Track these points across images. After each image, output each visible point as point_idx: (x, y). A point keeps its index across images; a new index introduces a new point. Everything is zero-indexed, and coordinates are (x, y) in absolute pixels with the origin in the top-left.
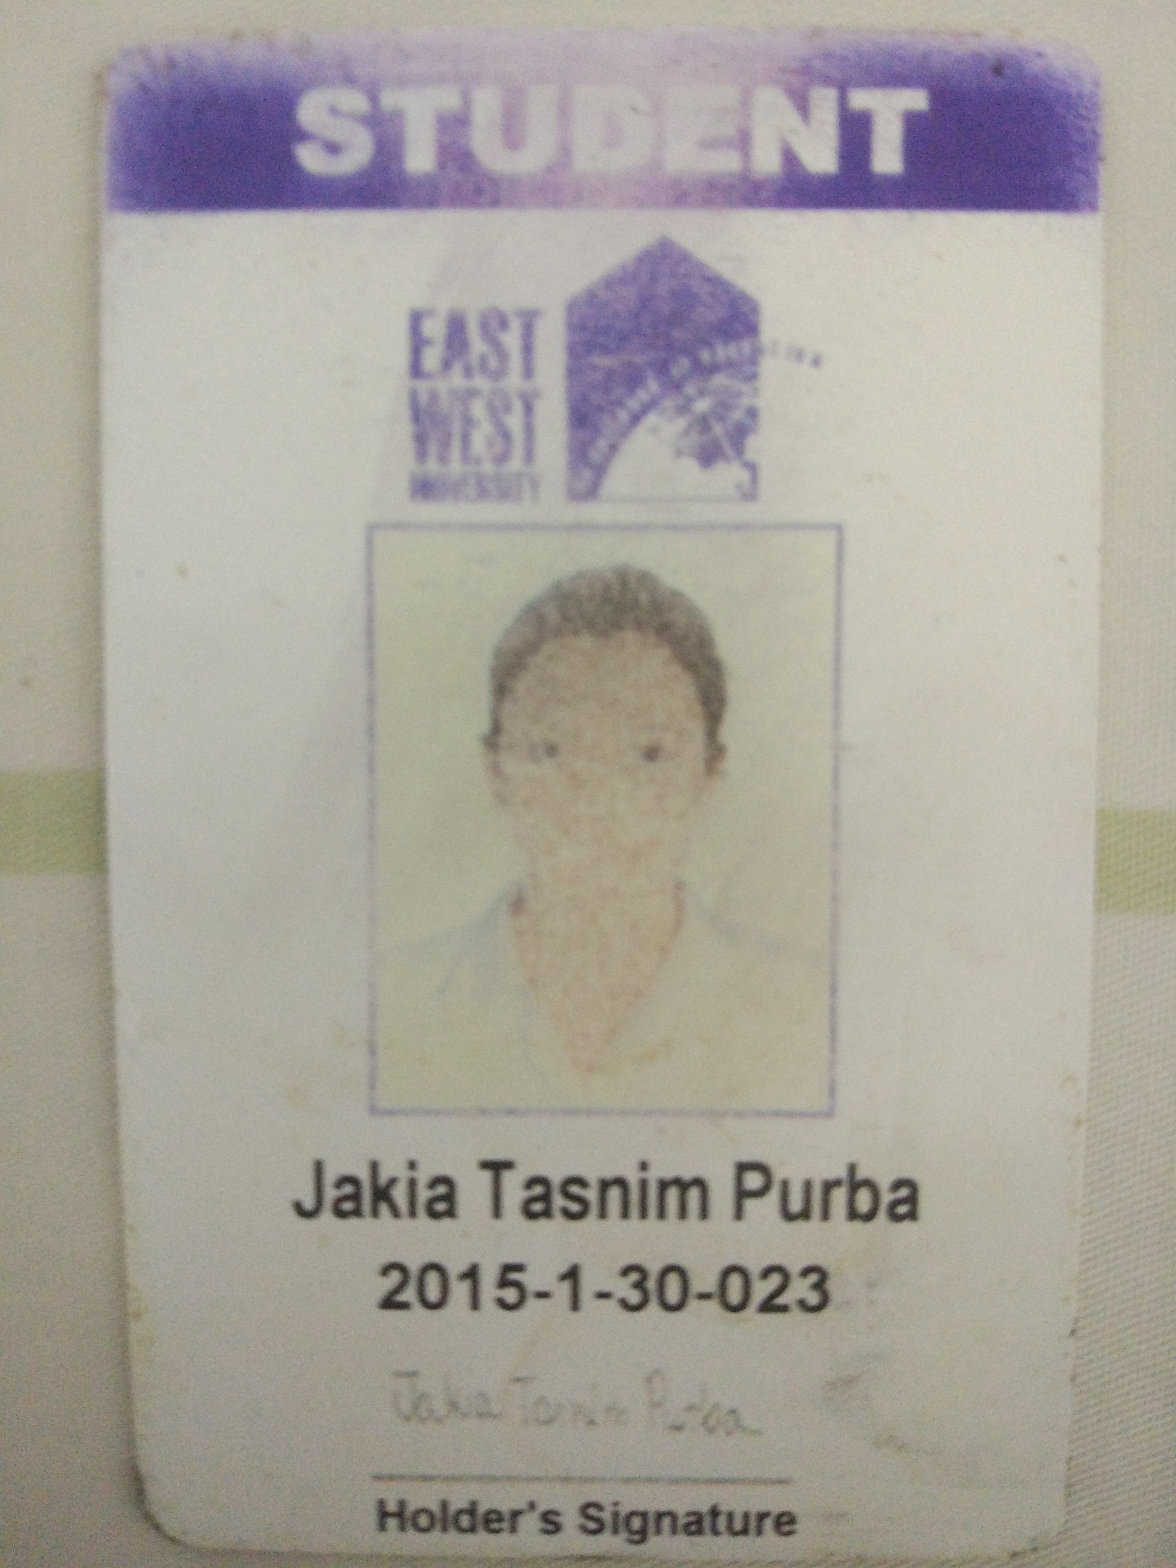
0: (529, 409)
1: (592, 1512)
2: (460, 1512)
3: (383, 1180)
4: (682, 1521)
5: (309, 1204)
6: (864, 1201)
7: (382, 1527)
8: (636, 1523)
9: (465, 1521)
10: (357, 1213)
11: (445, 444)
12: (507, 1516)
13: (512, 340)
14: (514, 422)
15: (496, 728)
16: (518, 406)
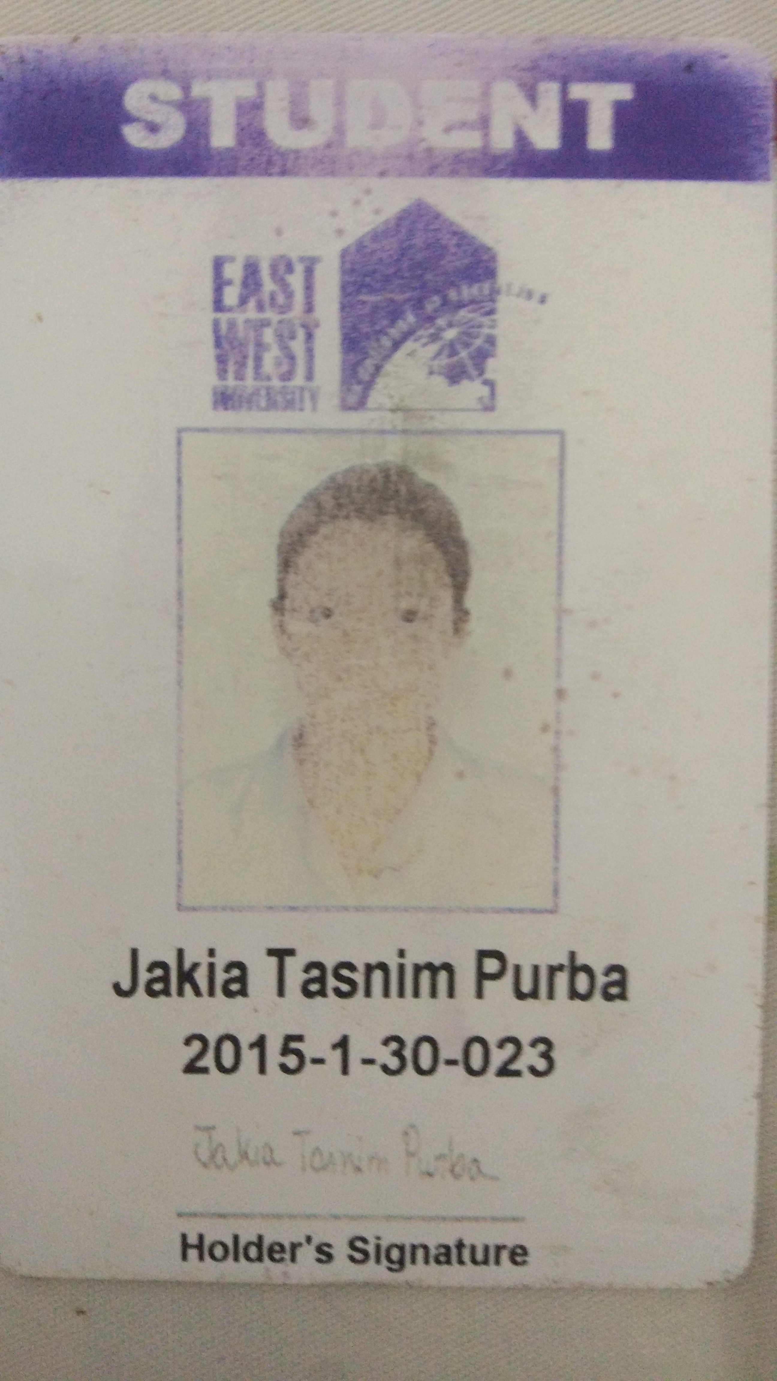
0: (309, 336)
1: (359, 1244)
2: (249, 1244)
3: (187, 965)
4: (433, 1252)
5: (126, 985)
6: (582, 982)
7: (184, 1257)
8: (395, 1254)
9: (253, 1252)
10: (166, 992)
11: (242, 364)
12: (288, 1247)
13: (296, 281)
14: (298, 346)
15: (282, 596)
16: (301, 334)
